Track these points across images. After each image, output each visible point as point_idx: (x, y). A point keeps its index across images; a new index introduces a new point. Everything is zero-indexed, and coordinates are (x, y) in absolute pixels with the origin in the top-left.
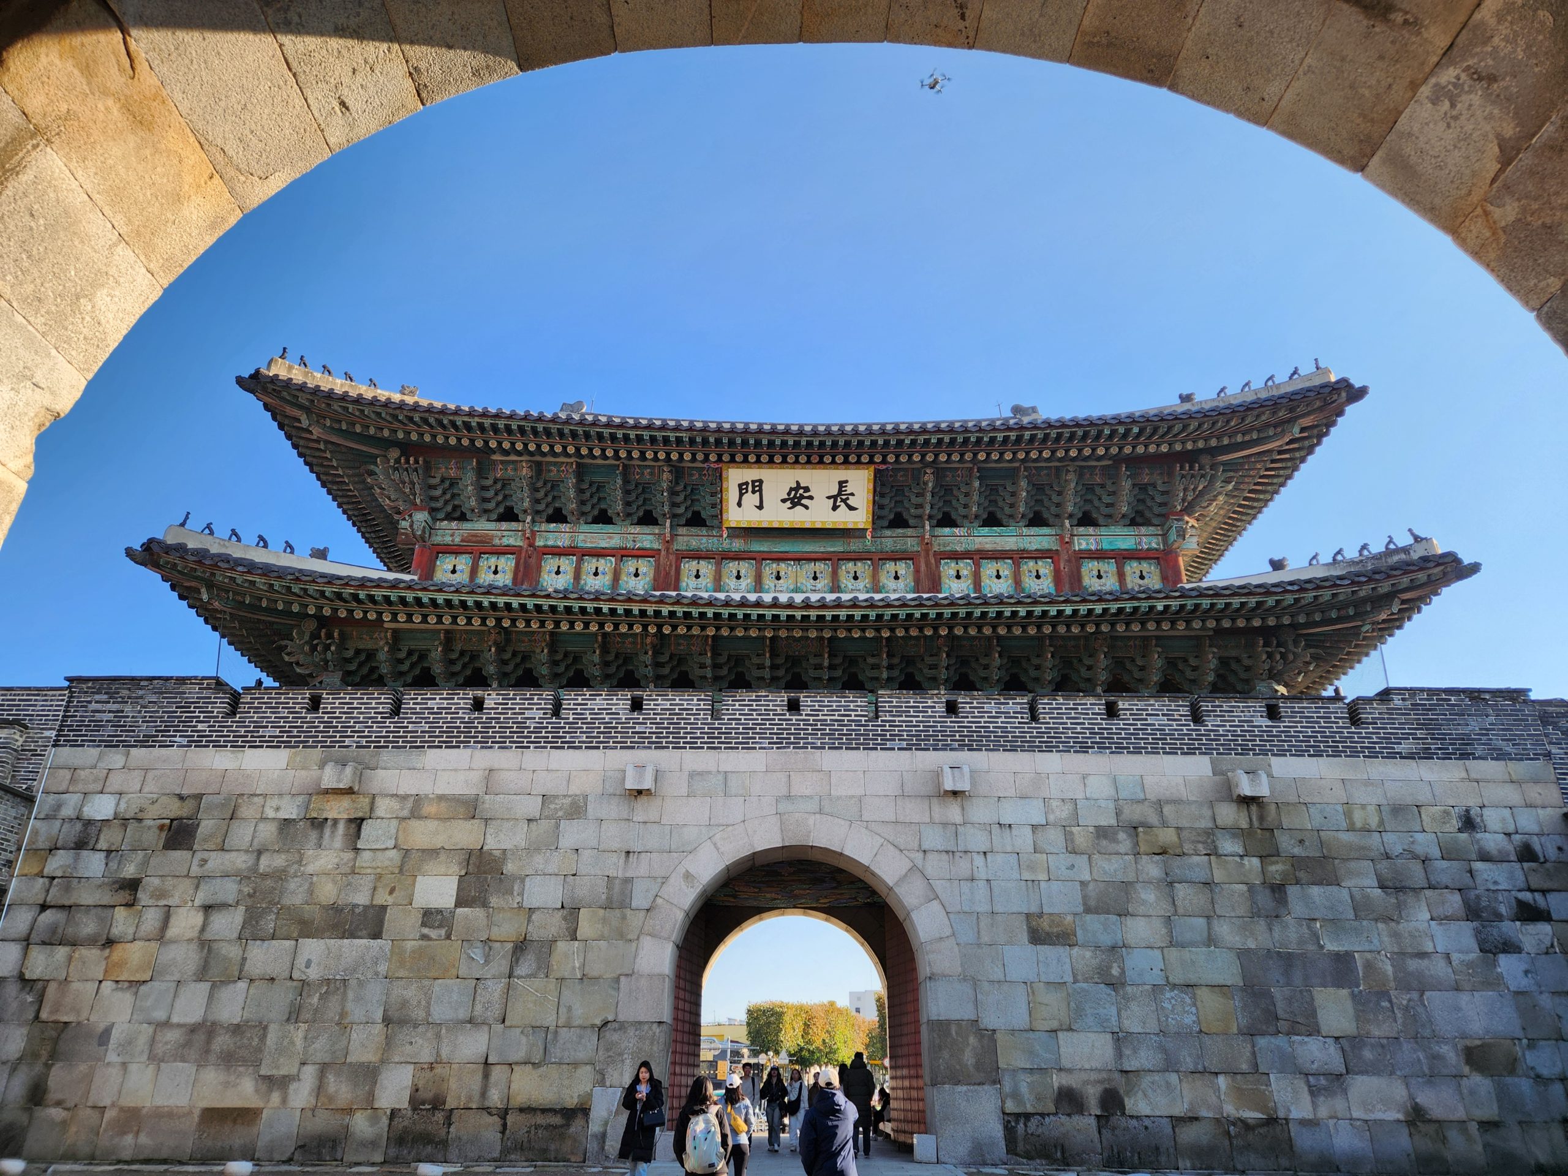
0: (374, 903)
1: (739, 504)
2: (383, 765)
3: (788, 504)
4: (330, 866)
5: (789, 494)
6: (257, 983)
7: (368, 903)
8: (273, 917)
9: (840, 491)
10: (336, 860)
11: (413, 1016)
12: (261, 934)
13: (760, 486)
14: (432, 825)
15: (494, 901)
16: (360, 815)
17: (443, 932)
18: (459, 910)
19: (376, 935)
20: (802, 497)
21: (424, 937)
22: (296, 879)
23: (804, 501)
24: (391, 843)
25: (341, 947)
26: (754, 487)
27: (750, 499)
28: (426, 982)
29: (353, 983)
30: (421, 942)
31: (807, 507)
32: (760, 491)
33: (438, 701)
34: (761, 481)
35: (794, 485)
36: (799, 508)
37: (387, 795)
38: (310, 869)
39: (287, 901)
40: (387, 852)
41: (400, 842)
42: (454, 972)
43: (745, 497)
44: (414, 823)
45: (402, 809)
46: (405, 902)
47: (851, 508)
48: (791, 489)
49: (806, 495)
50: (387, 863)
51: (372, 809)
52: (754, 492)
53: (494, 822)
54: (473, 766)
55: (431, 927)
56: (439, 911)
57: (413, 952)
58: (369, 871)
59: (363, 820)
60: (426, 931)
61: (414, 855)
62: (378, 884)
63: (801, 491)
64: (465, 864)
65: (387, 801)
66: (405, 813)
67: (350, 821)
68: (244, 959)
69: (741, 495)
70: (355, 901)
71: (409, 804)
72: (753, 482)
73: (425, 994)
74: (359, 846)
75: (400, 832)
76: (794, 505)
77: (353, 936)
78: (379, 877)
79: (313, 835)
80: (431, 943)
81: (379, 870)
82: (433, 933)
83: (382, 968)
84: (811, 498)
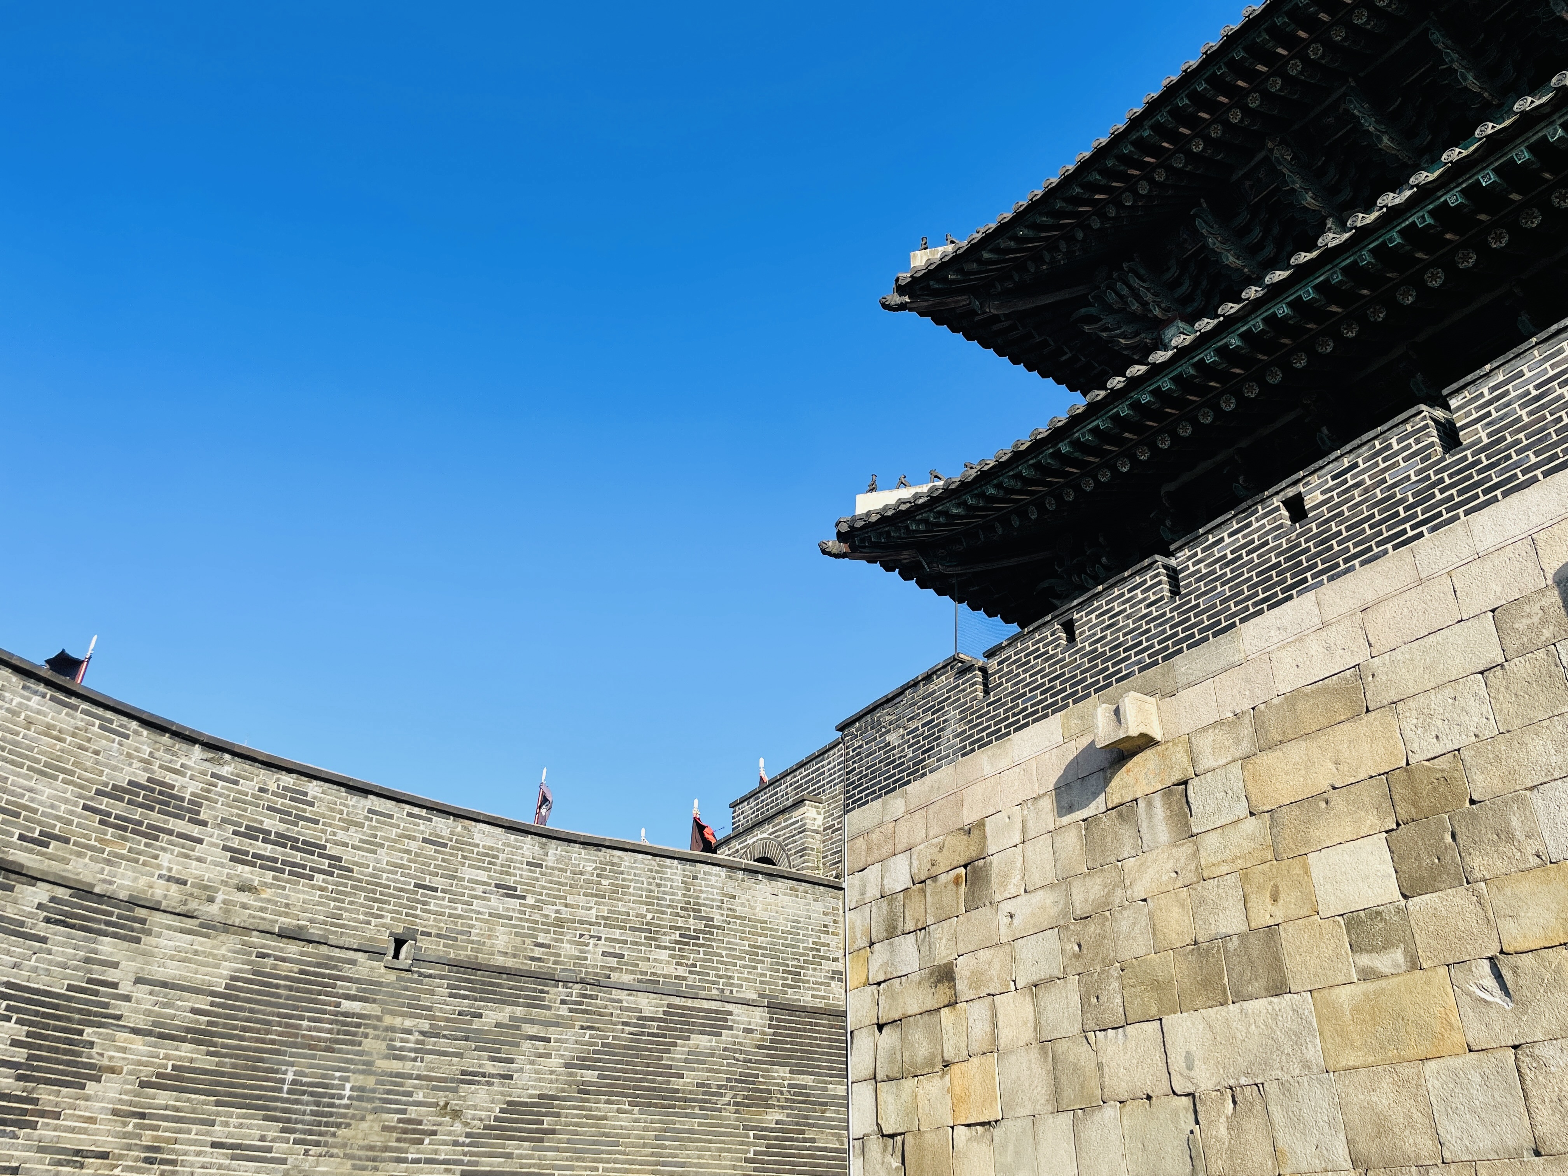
0: (1253, 925)
2: (1182, 680)
4: (1165, 878)
6: (1130, 1105)
7: (1244, 928)
8: (1115, 985)
10: (1170, 864)
11: (1410, 1151)
12: (1108, 1019)
14: (1296, 751)
15: (1478, 864)
16: (1177, 776)
17: (1398, 955)
18: (1415, 903)
19: (1279, 988)
21: (1368, 975)
22: (1126, 914)
24: (1242, 809)
25: (1227, 1022)
28: (1407, 1071)
29: (1272, 1089)
30: (1364, 986)
33: (1227, 540)
37: (1204, 729)
38: (1139, 891)
39: (1126, 955)
40: (1241, 825)
41: (1254, 802)
42: (1458, 1038)
44: (1267, 759)
45: (1237, 742)
46: (1304, 912)
50: (1247, 846)
51: (1193, 761)
53: (1411, 704)
54: (1329, 616)
55: (1374, 950)
56: (1374, 914)
57: (1356, 1009)
58: (1224, 869)
59: (1185, 783)
60: (1364, 960)
61: (1285, 816)
62: (1248, 888)
64: (1386, 805)
65: (1210, 737)
66: (1245, 747)
67: (1168, 791)
68: (1100, 1066)
70: (1223, 930)
71: (1246, 730)
73: (1415, 1097)
74: (1195, 830)
75: (1250, 784)
77: (1240, 997)
78: (1245, 875)
79: (1126, 832)
80: (1383, 983)
81: (1240, 863)
82: (1383, 962)
83: (1313, 1052)
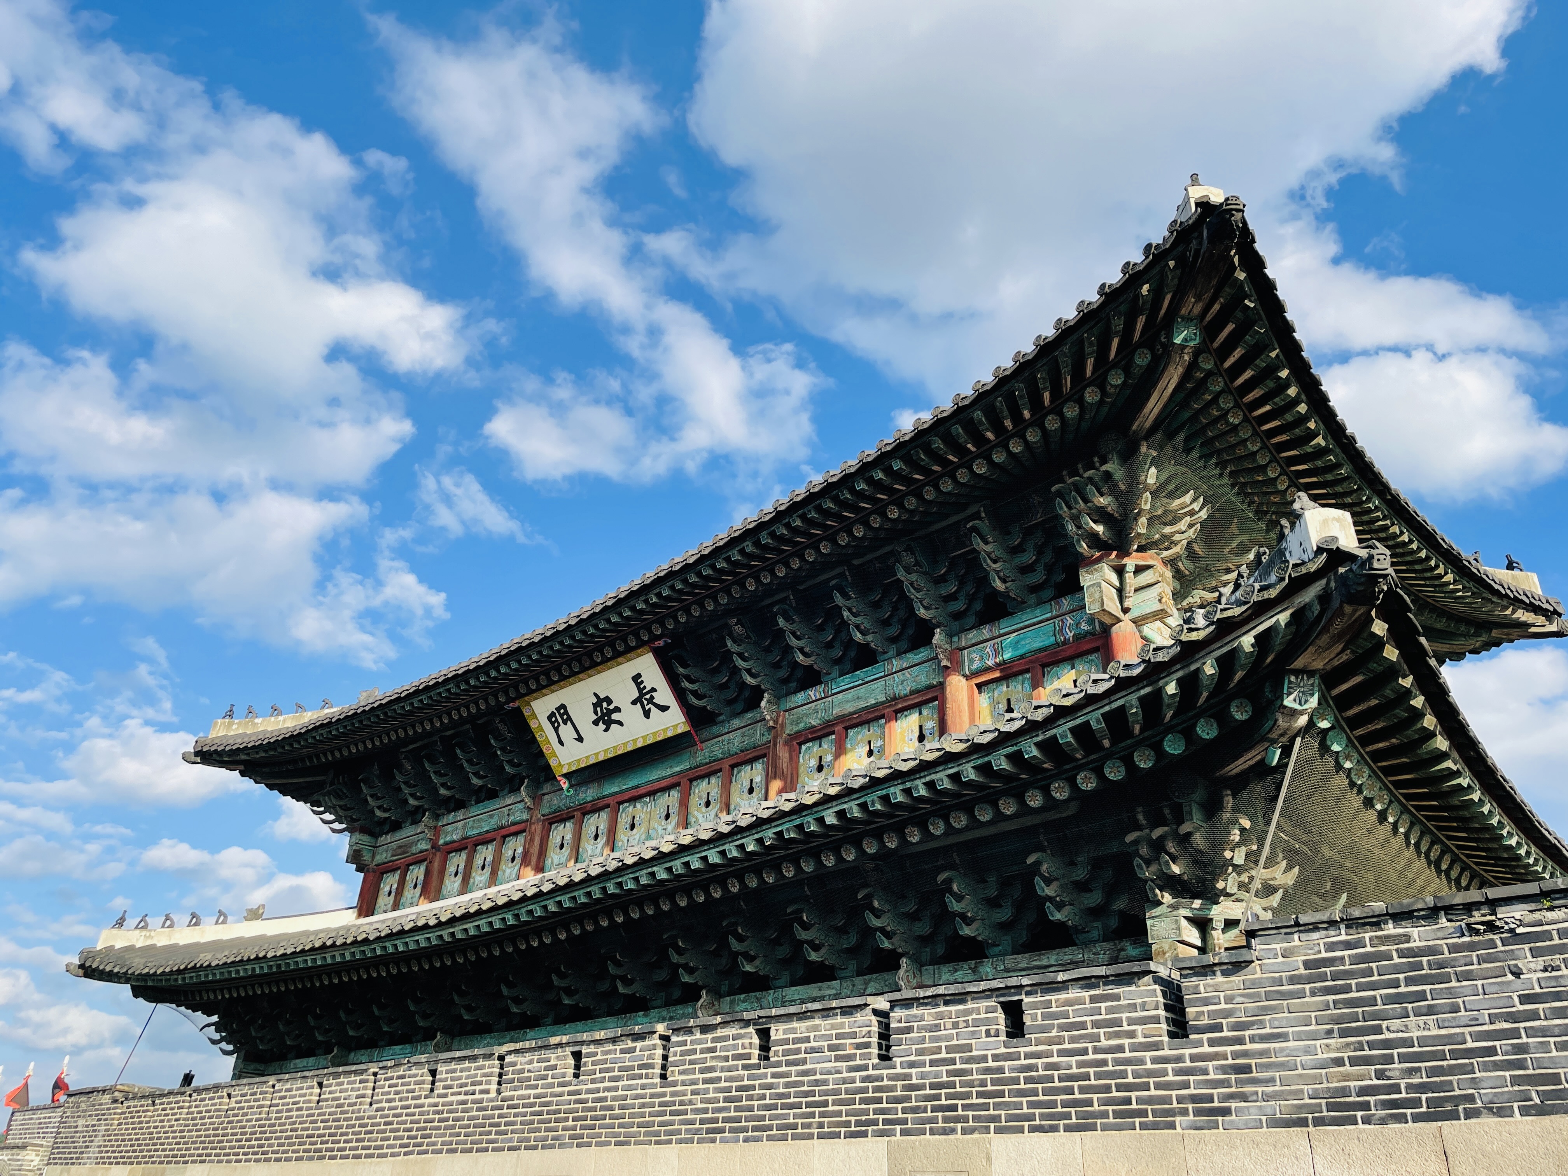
1: (561, 743)
3: (602, 726)
5: (596, 713)
9: (640, 690)
13: (566, 712)
20: (610, 712)
23: (615, 716)
26: (561, 716)
27: (566, 731)
31: (620, 723)
32: (569, 718)
34: (563, 706)
35: (595, 700)
36: (614, 726)
43: (560, 732)
47: (664, 708)
48: (595, 706)
49: (611, 707)
52: (565, 723)
63: (605, 705)
69: (556, 730)
72: (558, 709)
76: (608, 724)
84: (617, 710)
